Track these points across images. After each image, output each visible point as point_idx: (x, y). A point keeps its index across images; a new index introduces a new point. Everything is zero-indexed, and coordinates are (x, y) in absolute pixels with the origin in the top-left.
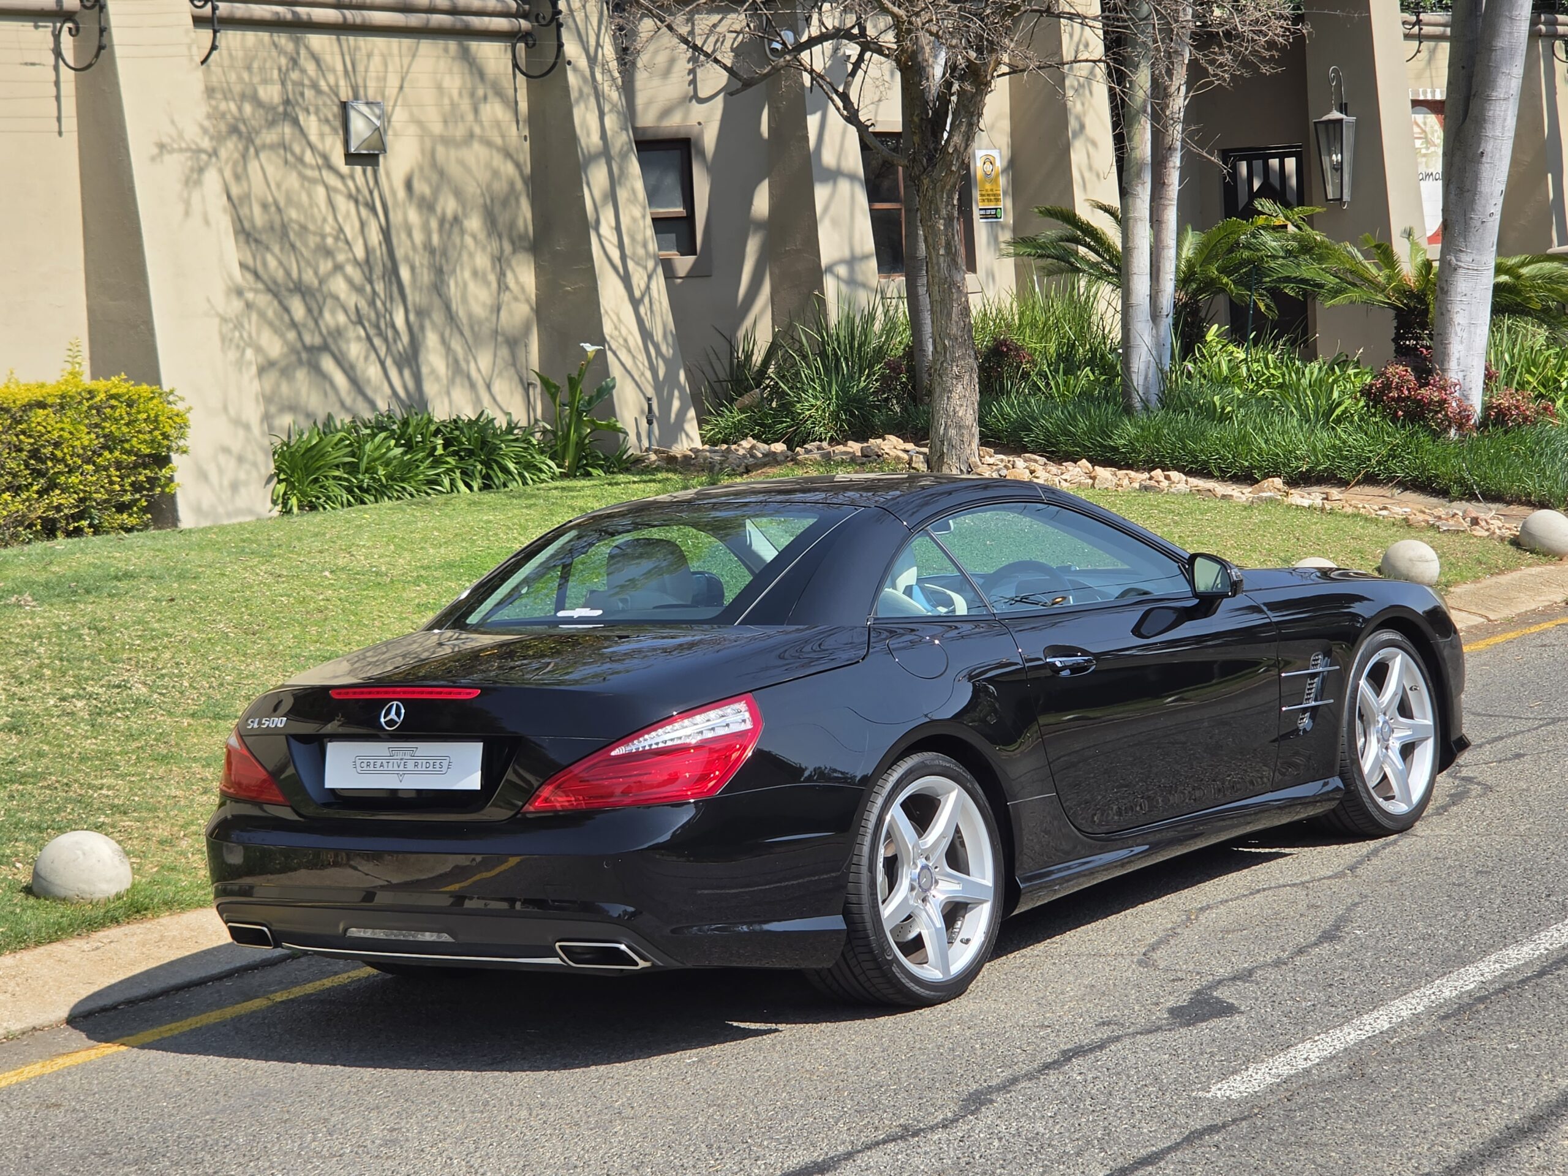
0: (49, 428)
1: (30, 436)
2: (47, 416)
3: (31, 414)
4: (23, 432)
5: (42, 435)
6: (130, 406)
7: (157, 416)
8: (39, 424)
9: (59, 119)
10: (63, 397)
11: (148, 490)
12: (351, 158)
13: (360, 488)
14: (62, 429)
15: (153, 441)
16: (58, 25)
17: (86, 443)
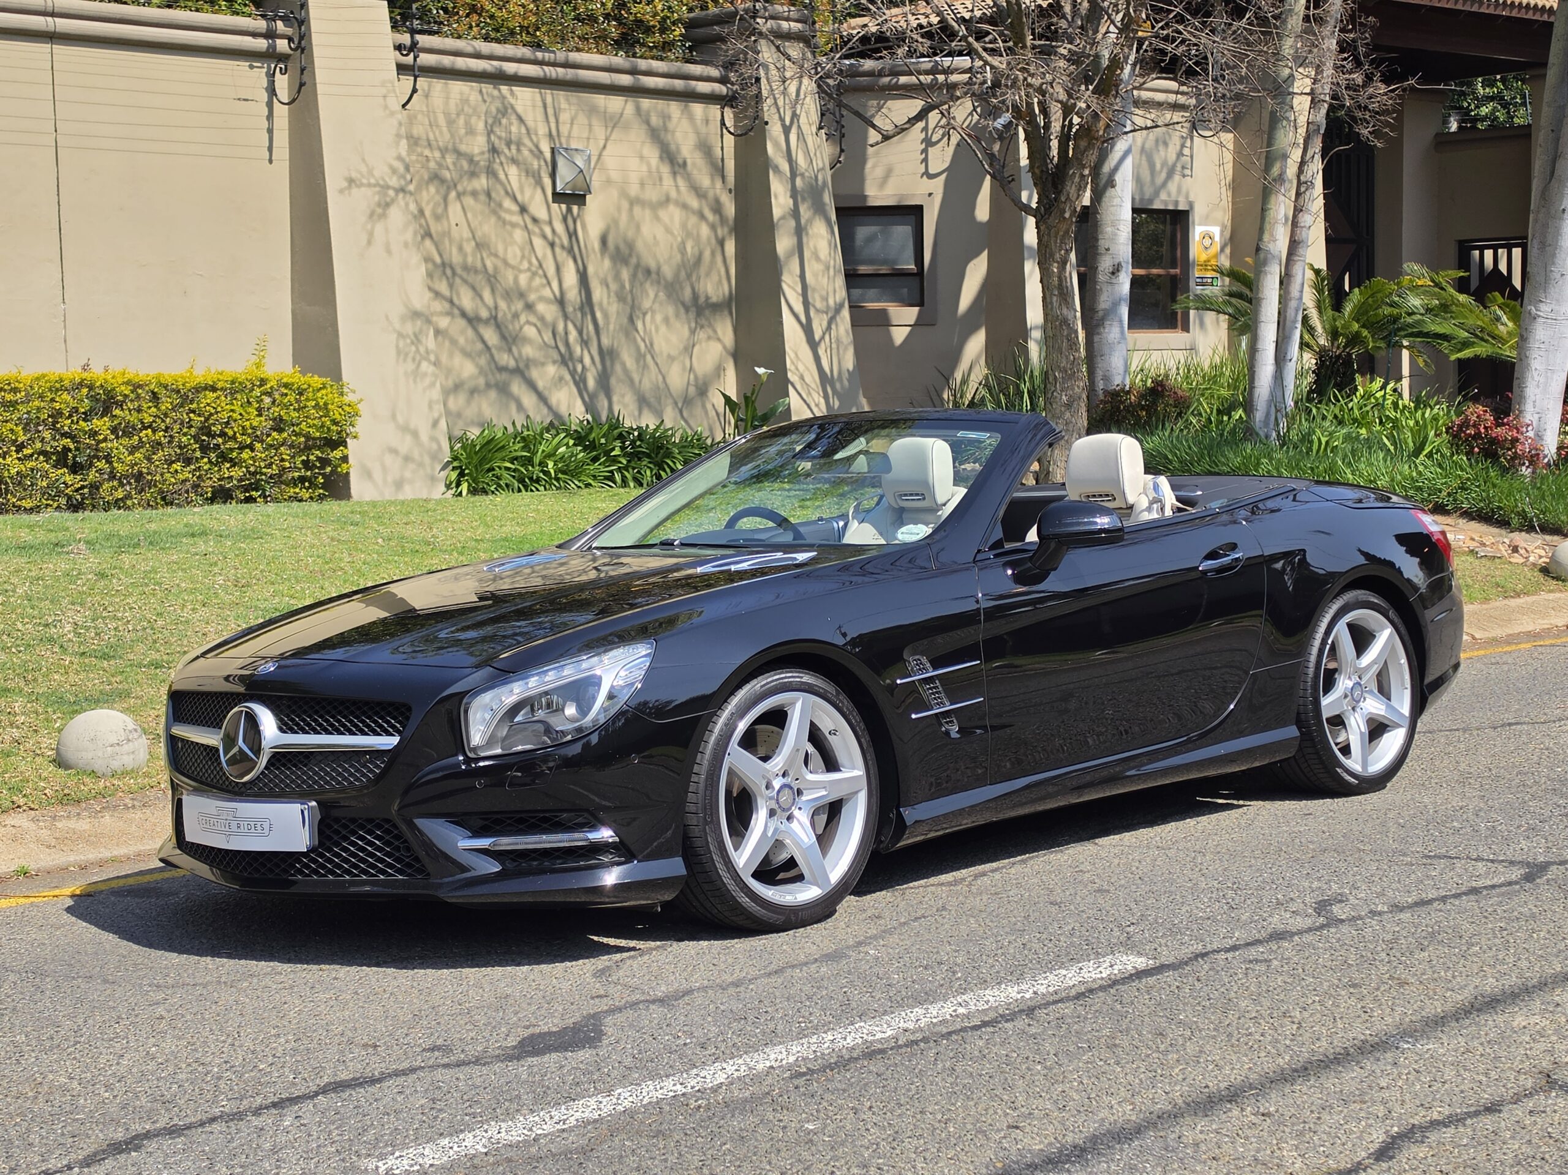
0: (219, 409)
1: (199, 415)
2: (218, 398)
3: (201, 396)
4: (193, 412)
5: (211, 414)
6: (301, 394)
7: (326, 404)
8: (208, 405)
9: (270, 149)
10: (233, 382)
11: (318, 468)
12: (558, 197)
13: (531, 479)
14: (232, 411)
15: (323, 426)
16: (273, 66)
17: (255, 424)
